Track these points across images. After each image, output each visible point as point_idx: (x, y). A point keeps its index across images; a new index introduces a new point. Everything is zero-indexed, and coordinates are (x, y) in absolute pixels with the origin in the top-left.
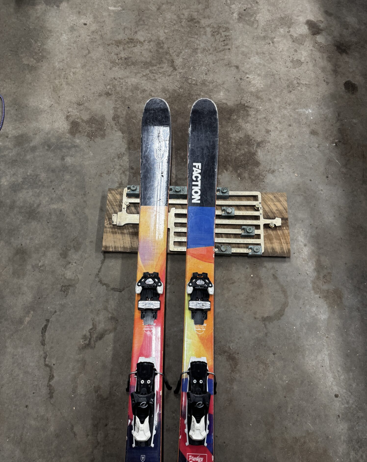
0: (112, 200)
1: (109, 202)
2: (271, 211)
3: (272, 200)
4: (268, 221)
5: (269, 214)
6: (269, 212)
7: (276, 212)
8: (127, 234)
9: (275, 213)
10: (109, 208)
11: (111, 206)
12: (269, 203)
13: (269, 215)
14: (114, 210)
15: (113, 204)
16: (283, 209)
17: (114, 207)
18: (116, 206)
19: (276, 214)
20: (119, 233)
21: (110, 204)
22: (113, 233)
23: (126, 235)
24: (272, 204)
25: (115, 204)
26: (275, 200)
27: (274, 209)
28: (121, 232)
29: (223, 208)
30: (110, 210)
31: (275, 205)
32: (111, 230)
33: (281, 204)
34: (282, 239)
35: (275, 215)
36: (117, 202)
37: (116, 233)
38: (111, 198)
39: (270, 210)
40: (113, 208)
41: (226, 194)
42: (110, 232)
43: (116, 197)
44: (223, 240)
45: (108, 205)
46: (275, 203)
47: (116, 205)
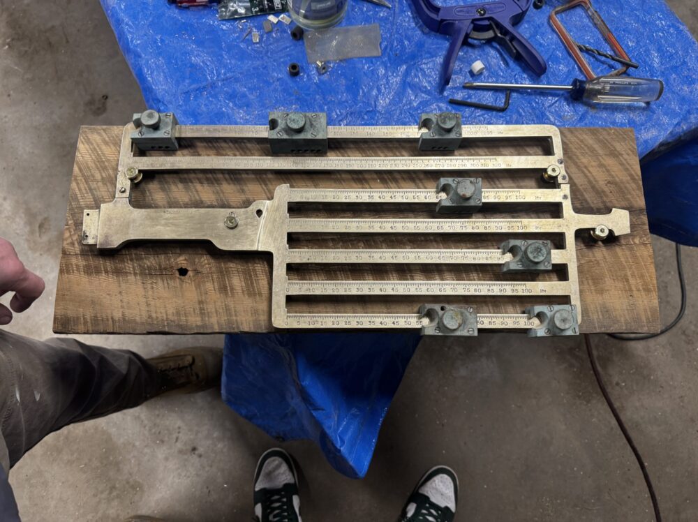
0: (91, 164)
1: (80, 170)
2: (593, 187)
3: (592, 150)
4: (588, 221)
5: (587, 196)
6: (585, 190)
7: (606, 189)
8: (135, 274)
9: (603, 192)
10: (80, 190)
11: (87, 182)
12: (584, 160)
13: (586, 201)
14: (93, 194)
15: (93, 176)
16: (629, 178)
17: (94, 185)
18: (100, 184)
19: (607, 196)
20: (107, 272)
21: (83, 175)
22: (88, 271)
23: (131, 278)
24: (593, 163)
25: (98, 176)
26: (600, 152)
27: (600, 178)
28: (116, 268)
29: (443, 181)
30: (83, 197)
31: (601, 165)
32: (82, 263)
33: (622, 164)
34: (633, 276)
35: (605, 199)
36: (105, 168)
37: (98, 272)
38: (88, 158)
39: (590, 182)
40: (90, 189)
41: (452, 136)
42: (78, 270)
43: (104, 154)
44: (447, 287)
45: (76, 180)
46: (603, 161)
47: (103, 178)
